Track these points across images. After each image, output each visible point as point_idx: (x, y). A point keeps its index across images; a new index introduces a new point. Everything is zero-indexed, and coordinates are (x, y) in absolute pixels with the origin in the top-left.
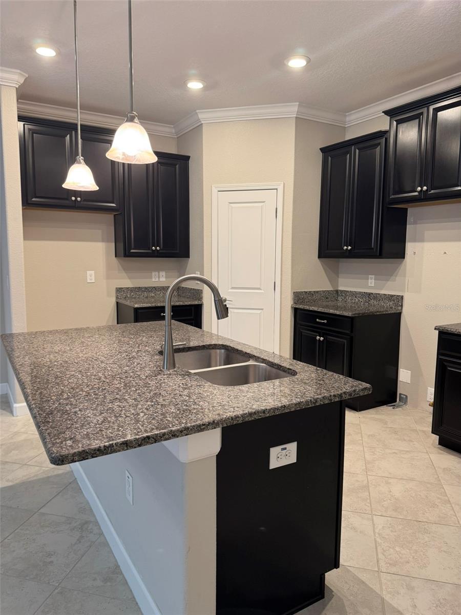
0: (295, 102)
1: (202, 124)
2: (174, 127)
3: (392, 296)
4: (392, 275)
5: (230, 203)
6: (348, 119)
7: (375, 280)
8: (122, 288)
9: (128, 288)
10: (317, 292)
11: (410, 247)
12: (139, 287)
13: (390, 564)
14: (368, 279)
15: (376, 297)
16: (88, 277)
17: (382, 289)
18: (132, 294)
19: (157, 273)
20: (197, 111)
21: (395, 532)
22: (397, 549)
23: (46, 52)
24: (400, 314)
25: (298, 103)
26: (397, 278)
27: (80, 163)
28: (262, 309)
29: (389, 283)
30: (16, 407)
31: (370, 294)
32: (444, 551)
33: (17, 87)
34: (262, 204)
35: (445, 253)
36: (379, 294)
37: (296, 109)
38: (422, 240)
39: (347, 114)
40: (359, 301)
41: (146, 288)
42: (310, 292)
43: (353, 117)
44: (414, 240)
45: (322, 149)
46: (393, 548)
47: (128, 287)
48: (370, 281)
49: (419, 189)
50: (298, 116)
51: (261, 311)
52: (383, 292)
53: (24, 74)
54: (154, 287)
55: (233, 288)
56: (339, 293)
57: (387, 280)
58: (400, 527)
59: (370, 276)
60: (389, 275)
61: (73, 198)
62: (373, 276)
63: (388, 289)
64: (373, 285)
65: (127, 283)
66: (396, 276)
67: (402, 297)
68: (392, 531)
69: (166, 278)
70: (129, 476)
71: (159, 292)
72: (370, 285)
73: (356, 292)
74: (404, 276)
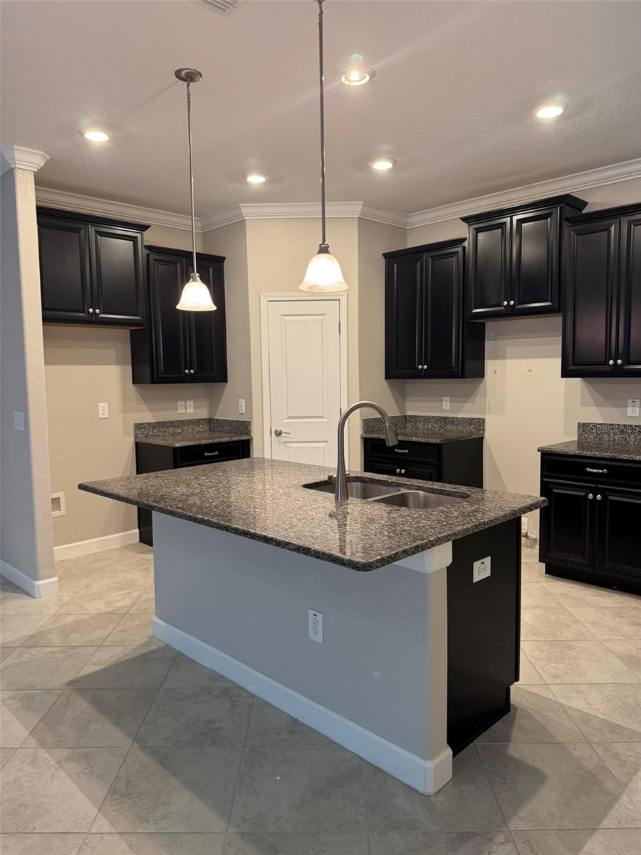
0: (359, 201)
1: (245, 220)
2: (200, 220)
3: (473, 419)
4: (470, 396)
5: (283, 315)
6: (410, 220)
7: (451, 402)
8: (142, 424)
9: (149, 424)
11: (490, 365)
12: (163, 422)
13: (553, 677)
14: (442, 402)
15: (453, 421)
16: (101, 411)
17: (459, 412)
18: (155, 431)
19: (183, 403)
20: (241, 205)
21: (544, 651)
22: (553, 665)
23: (97, 137)
24: (482, 438)
25: (362, 203)
26: (476, 400)
27: (195, 280)
28: (326, 442)
29: (468, 405)
30: (39, 585)
31: (445, 419)
32: (595, 661)
33: (36, 171)
34: (323, 317)
35: (530, 371)
36: (456, 418)
37: (359, 208)
38: (503, 357)
39: (410, 215)
40: (433, 426)
41: (171, 423)
43: (416, 219)
44: (495, 358)
45: (385, 255)
46: (549, 665)
47: (149, 422)
48: (444, 403)
49: (506, 303)
50: (361, 217)
51: (323, 444)
52: (460, 415)
53: (47, 156)
54: (181, 421)
55: (289, 418)
56: (408, 419)
57: (465, 402)
58: (546, 647)
59: (444, 398)
60: (468, 396)
61: (91, 310)
62: (448, 398)
63: (466, 411)
64: (448, 408)
65: (147, 417)
66: (475, 397)
67: (484, 419)
68: (540, 652)
69: (194, 408)
70: (316, 613)
71: (187, 428)
72: (444, 408)
73: (428, 417)
74: (485, 396)
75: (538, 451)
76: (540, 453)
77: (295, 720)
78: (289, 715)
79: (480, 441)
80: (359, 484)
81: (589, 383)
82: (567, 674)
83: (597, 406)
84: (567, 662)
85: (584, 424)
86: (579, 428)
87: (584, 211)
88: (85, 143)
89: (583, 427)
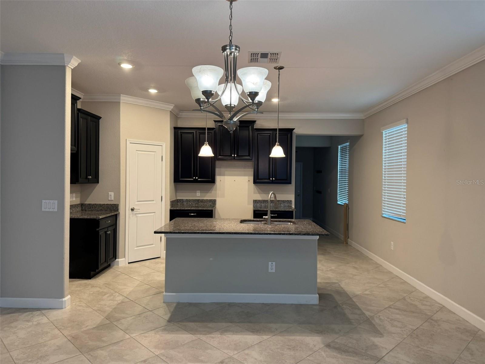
0: (173, 104)
1: (120, 102)
3: (211, 200)
4: (209, 190)
5: (137, 150)
6: (180, 114)
7: (200, 193)
11: (218, 178)
14: (196, 193)
15: (202, 201)
17: (204, 197)
26: (212, 192)
28: (155, 212)
29: (208, 194)
31: (198, 200)
33: (72, 69)
34: (154, 153)
35: (235, 181)
36: (204, 199)
37: (172, 107)
38: (224, 175)
40: (192, 204)
43: (184, 114)
44: (220, 175)
45: (174, 128)
48: (197, 193)
49: (233, 155)
51: (154, 214)
52: (205, 198)
55: (138, 201)
56: (179, 201)
57: (208, 193)
59: (197, 191)
60: (208, 190)
62: (199, 191)
63: (208, 197)
64: (199, 195)
66: (212, 190)
67: (216, 200)
69: (76, 198)
70: (272, 262)
72: (197, 195)
73: (190, 200)
74: (216, 190)
81: (256, 186)
83: (259, 194)
85: (255, 200)
86: (254, 202)
88: (121, 69)
89: (255, 202)
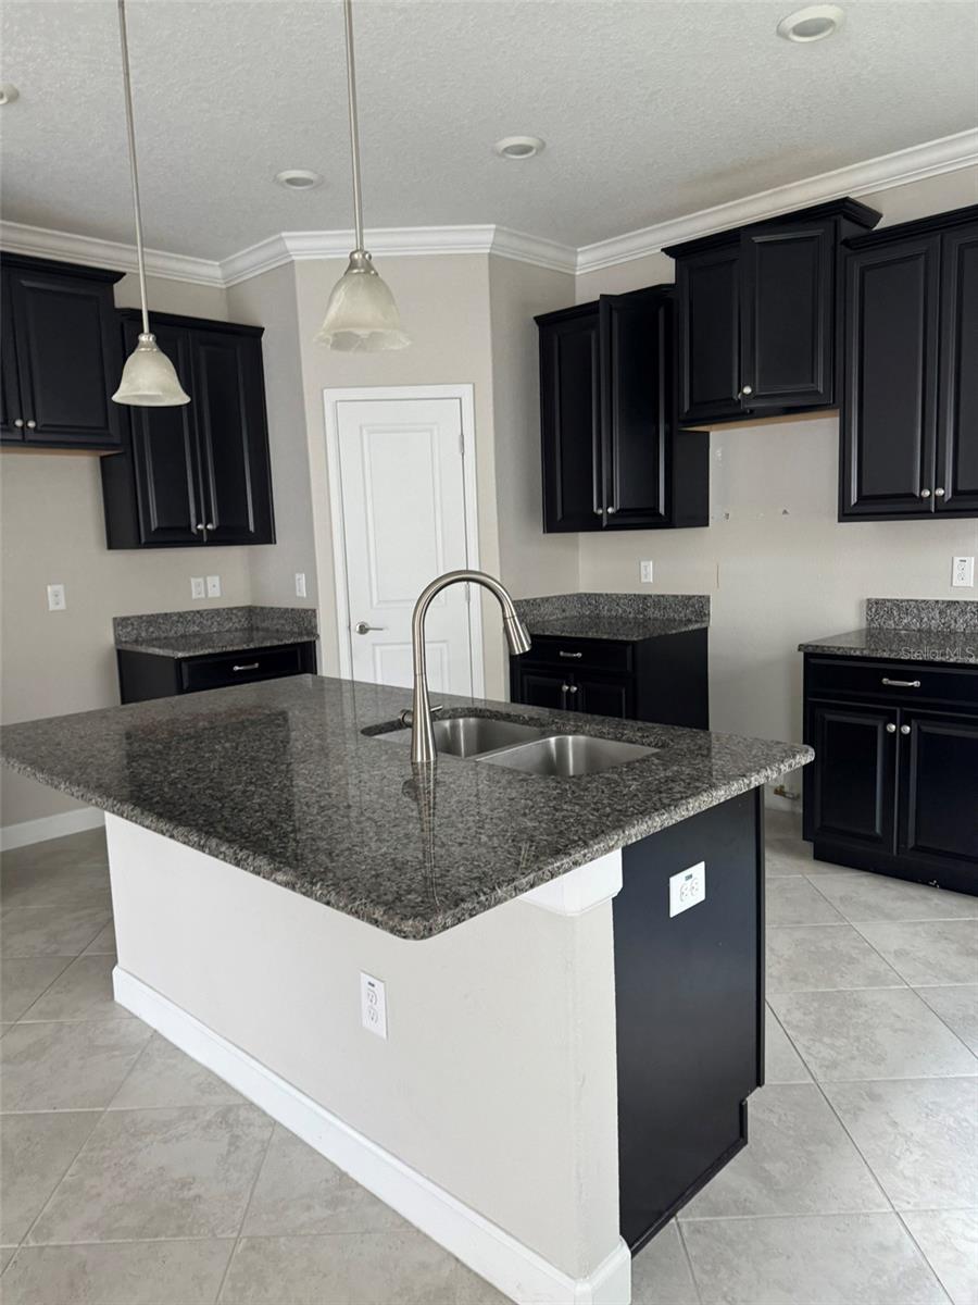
0: (489, 223)
1: (293, 261)
2: (220, 266)
3: (690, 597)
6: (579, 259)
7: (654, 570)
8: (128, 618)
9: (141, 617)
10: (547, 599)
12: (166, 614)
13: (827, 1067)
14: (640, 569)
15: (658, 601)
16: (51, 599)
17: (668, 587)
18: (151, 629)
19: (201, 580)
20: (282, 234)
21: (811, 1013)
22: (827, 1040)
24: (706, 629)
25: (493, 226)
27: (146, 348)
28: (445, 641)
31: (645, 597)
32: (902, 1030)
34: (431, 427)
35: (785, 512)
36: (663, 596)
37: (489, 237)
39: (579, 250)
40: (625, 611)
41: (180, 615)
42: (535, 600)
43: (590, 256)
45: (537, 320)
46: (820, 1041)
47: (140, 614)
48: (644, 572)
50: (493, 252)
51: (442, 644)
52: (671, 592)
54: (198, 612)
55: (381, 602)
56: (584, 599)
58: (816, 1005)
59: (644, 563)
61: (19, 423)
62: (650, 563)
63: (681, 586)
64: (651, 580)
65: (139, 606)
67: (708, 598)
69: (222, 589)
70: (373, 981)
71: (209, 623)
72: (644, 579)
73: (617, 595)
75: (799, 650)
76: (802, 654)
77: (343, 1175)
78: (333, 1165)
79: (703, 634)
80: (472, 720)
82: (853, 1058)
84: (852, 1033)
85: (877, 602)
86: (870, 609)
87: (878, 227)
89: (877, 608)
